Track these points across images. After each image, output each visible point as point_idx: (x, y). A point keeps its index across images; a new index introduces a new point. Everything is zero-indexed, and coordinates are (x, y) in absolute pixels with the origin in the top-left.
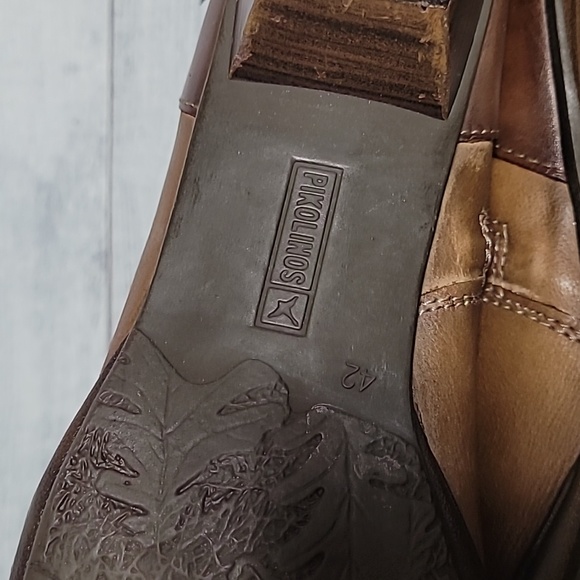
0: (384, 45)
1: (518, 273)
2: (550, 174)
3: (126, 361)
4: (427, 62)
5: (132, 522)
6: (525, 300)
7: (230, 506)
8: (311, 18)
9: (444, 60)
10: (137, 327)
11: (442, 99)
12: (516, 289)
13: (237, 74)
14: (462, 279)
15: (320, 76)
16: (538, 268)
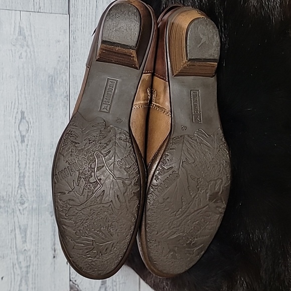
0: (125, 56)
1: (157, 101)
2: (165, 80)
3: (75, 117)
4: (133, 60)
5: (76, 145)
6: (159, 107)
7: (94, 142)
8: (110, 51)
9: (136, 60)
10: (77, 111)
11: (137, 66)
12: (157, 105)
13: (97, 60)
14: (142, 102)
15: (113, 61)
16: (161, 100)
